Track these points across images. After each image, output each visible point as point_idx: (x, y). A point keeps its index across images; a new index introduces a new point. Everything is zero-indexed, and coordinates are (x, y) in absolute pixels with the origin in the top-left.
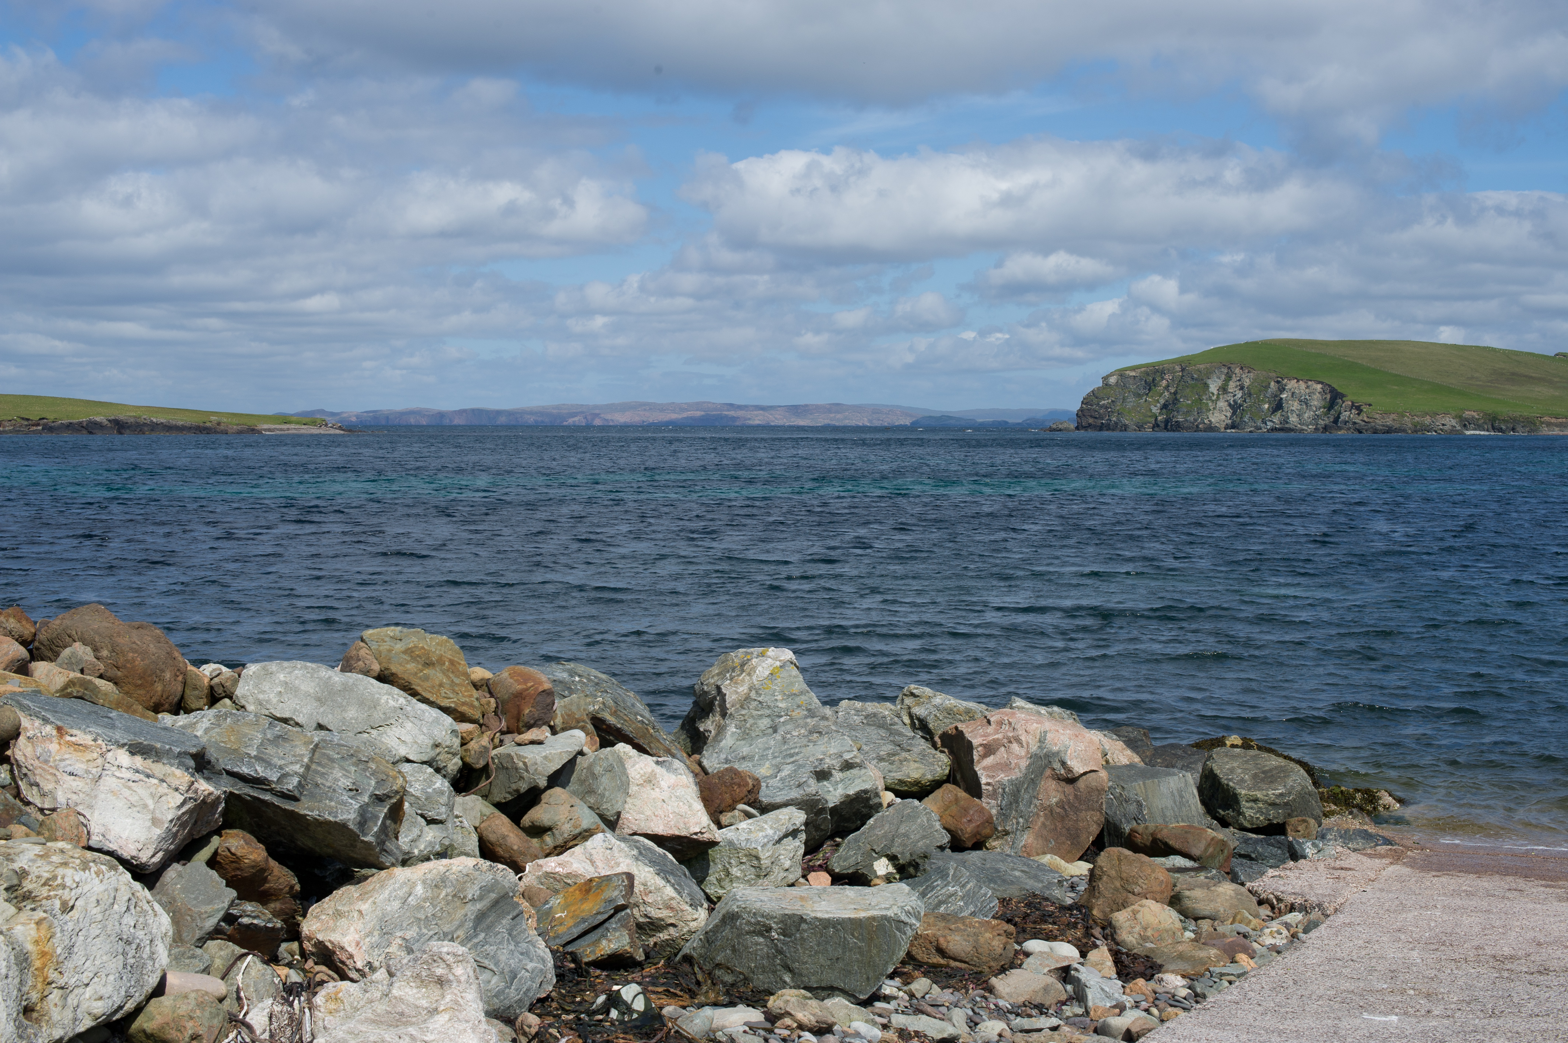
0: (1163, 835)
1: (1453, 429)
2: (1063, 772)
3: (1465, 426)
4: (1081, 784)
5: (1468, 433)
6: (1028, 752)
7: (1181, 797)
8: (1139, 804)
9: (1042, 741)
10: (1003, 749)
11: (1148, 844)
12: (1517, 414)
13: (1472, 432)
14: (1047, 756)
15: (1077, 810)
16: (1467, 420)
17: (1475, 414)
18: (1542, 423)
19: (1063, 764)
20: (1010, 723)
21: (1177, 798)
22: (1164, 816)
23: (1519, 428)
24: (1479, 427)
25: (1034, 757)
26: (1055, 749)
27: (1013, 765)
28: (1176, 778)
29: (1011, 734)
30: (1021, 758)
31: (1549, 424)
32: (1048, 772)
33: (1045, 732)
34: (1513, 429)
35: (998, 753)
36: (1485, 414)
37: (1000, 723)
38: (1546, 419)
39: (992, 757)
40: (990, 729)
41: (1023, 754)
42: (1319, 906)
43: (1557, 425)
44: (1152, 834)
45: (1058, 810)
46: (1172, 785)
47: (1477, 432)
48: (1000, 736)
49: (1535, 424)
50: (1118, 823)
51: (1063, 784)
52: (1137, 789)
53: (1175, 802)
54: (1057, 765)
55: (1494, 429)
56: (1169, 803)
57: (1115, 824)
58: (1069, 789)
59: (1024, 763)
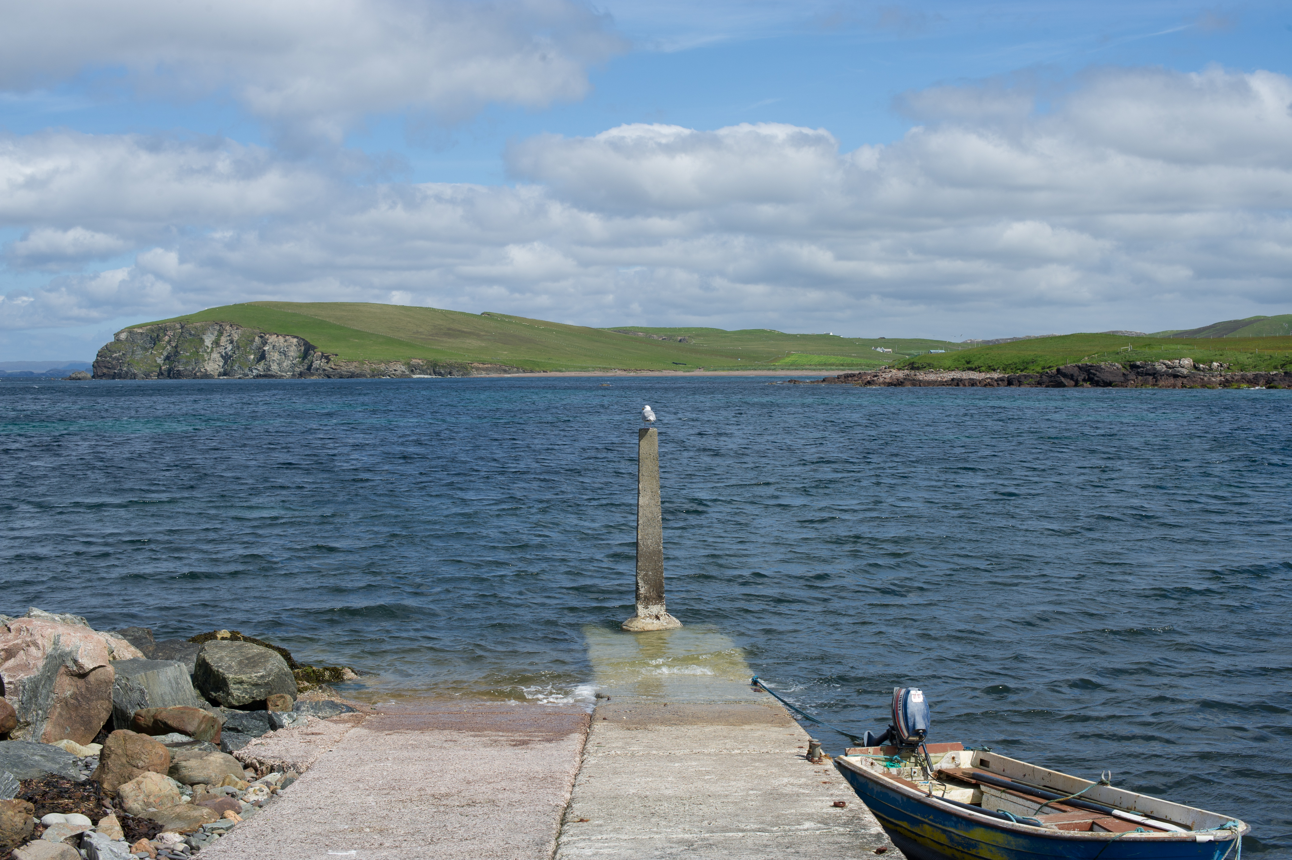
0: (163, 716)
1: (403, 374)
2: (75, 668)
3: (412, 371)
4: (91, 678)
5: (415, 376)
6: (44, 653)
7: (178, 683)
8: (142, 692)
9: (56, 643)
10: (22, 652)
11: (150, 725)
12: (453, 361)
13: (418, 376)
14: (61, 656)
15: (88, 700)
16: (413, 366)
17: (420, 361)
18: (472, 368)
19: (75, 661)
20: (28, 630)
21: (174, 685)
22: (163, 701)
23: (455, 372)
24: (423, 372)
25: (50, 657)
26: (68, 649)
27: (31, 666)
28: (172, 668)
29: (29, 639)
30: (38, 659)
31: (478, 369)
32: (62, 669)
33: (59, 636)
34: (450, 373)
35: (18, 656)
36: (428, 361)
37: (19, 630)
38: (476, 364)
39: (13, 660)
40: (11, 636)
41: (40, 655)
42: (294, 765)
43: (484, 370)
44: (153, 717)
45: (73, 701)
46: (169, 674)
47: (422, 376)
48: (19, 641)
49: (467, 369)
50: (124, 709)
51: (76, 679)
52: (139, 679)
53: (172, 688)
54: (70, 663)
55: (435, 373)
56: (167, 689)
57: (122, 711)
58: (81, 682)
59: (41, 664)
